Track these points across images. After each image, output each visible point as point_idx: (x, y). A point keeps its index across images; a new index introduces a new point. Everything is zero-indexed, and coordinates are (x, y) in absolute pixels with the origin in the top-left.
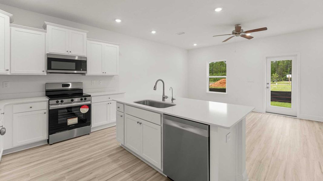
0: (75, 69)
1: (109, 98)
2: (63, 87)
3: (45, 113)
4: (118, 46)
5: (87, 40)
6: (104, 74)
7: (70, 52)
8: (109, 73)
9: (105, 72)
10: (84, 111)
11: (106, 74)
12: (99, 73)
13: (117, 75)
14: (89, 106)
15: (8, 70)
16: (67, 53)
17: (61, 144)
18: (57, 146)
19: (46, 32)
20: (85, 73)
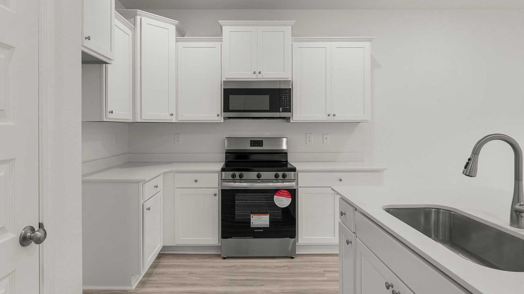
0: (268, 108)
1: (340, 180)
2: (251, 146)
3: (215, 195)
4: (367, 45)
5: (292, 41)
6: (331, 119)
7: (260, 73)
8: (342, 116)
9: (333, 113)
10: (282, 202)
11: (336, 119)
12: (320, 116)
13: (366, 121)
14: (292, 193)
15: (172, 115)
16: (254, 76)
17: (239, 264)
18: (232, 264)
19: (222, 41)
20: (290, 118)
